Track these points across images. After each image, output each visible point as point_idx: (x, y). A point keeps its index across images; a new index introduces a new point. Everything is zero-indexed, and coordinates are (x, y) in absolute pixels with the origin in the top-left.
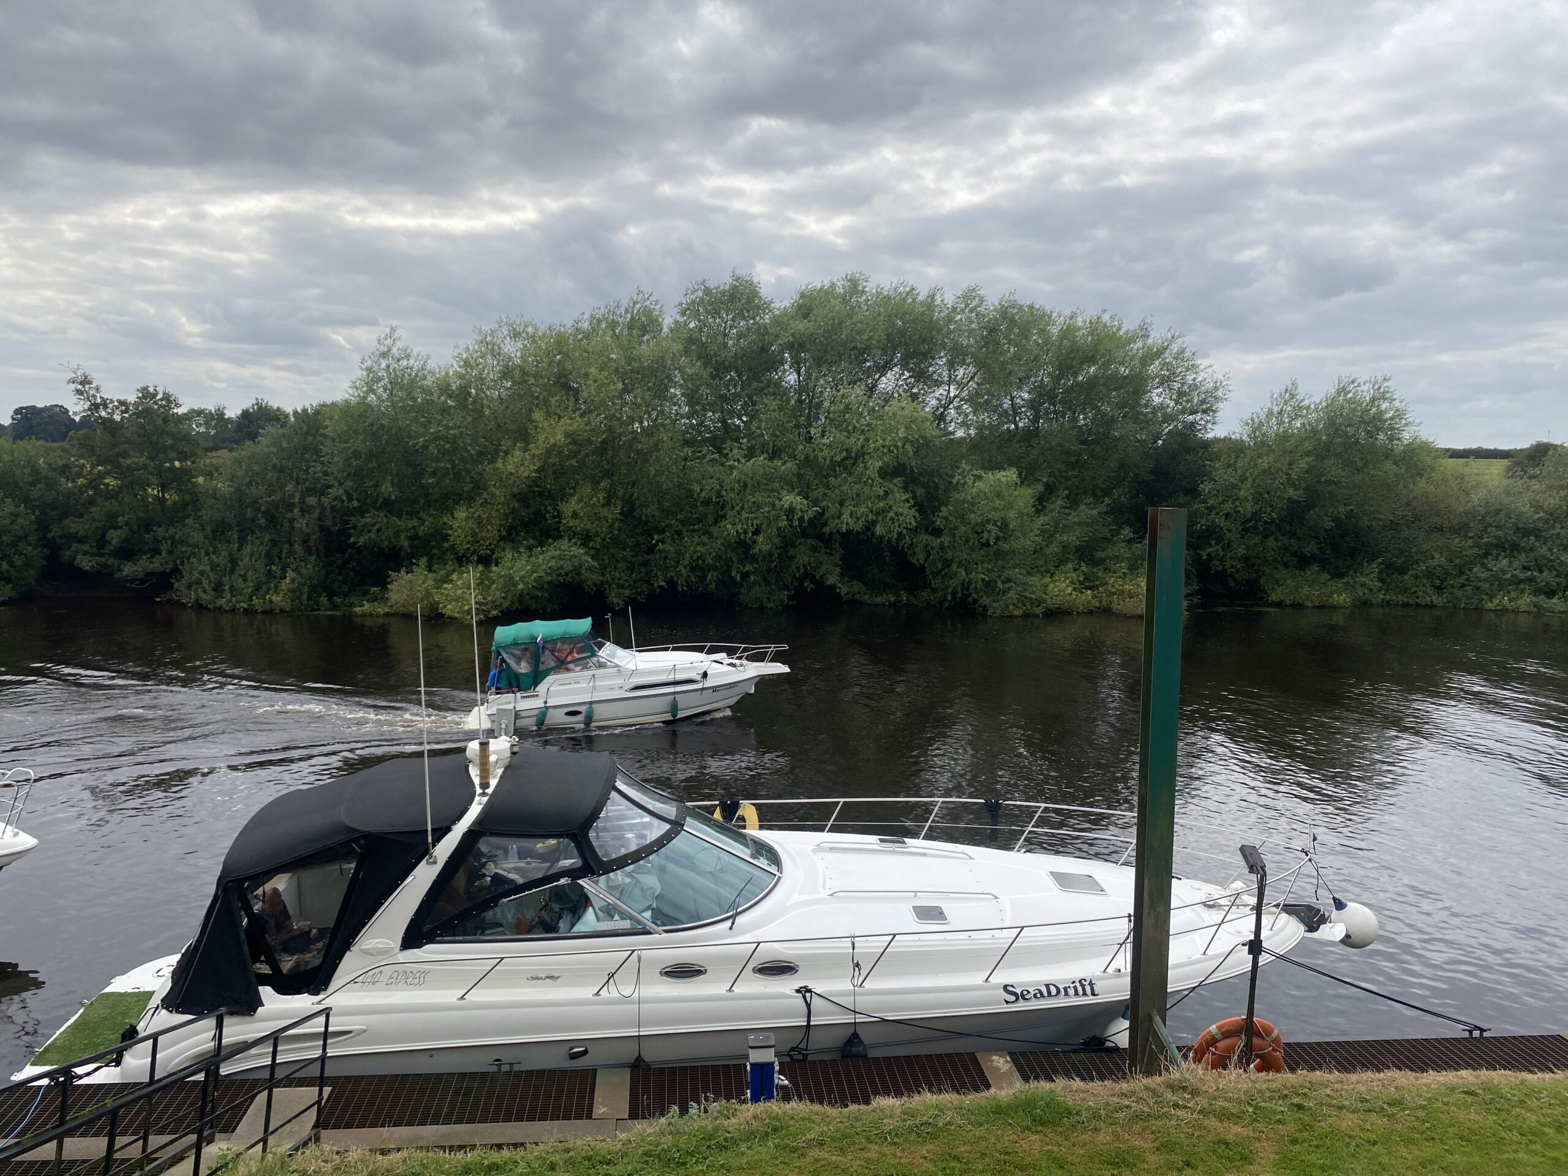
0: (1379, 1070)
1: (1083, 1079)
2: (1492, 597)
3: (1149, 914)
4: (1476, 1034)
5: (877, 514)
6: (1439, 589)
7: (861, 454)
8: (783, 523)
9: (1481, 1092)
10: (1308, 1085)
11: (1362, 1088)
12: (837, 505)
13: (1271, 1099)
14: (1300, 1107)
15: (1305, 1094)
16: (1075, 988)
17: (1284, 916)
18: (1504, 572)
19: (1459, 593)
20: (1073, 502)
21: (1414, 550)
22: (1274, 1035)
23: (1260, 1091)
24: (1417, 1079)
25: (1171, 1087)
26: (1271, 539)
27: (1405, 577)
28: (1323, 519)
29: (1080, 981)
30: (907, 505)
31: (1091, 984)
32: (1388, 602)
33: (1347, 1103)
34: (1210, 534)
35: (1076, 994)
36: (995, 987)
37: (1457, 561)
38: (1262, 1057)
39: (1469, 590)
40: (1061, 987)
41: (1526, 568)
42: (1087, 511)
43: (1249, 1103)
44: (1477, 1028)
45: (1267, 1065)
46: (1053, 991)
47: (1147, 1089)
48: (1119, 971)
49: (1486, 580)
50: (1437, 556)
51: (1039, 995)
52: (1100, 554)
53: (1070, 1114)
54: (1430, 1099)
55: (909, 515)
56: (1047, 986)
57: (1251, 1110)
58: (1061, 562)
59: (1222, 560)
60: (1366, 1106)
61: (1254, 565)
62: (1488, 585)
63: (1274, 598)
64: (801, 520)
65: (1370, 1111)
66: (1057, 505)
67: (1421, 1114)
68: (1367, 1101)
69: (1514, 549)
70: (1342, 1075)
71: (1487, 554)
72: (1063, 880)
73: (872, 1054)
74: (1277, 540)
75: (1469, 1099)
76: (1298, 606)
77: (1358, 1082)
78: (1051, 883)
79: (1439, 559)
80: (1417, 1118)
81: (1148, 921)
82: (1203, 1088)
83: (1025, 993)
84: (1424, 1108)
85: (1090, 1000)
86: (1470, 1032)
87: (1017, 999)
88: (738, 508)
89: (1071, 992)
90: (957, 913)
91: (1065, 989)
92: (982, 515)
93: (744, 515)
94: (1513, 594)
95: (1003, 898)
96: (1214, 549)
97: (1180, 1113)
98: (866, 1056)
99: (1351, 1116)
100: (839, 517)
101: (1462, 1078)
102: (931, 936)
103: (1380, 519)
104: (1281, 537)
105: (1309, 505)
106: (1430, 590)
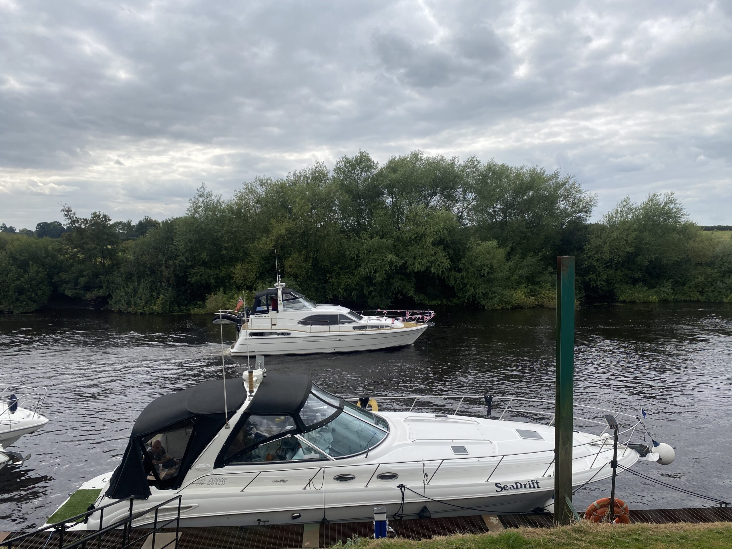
0: (675, 522)
1: (532, 527)
2: (727, 296)
3: (562, 448)
4: (724, 506)
5: (432, 263)
6: (701, 293)
7: (423, 235)
8: (387, 268)
9: (724, 532)
10: (641, 529)
11: (667, 531)
12: (412, 259)
13: (623, 536)
14: (637, 540)
15: (639, 534)
16: (529, 484)
17: (629, 450)
19: (711, 295)
20: (524, 256)
21: (689, 275)
22: (625, 506)
23: (618, 533)
24: (694, 526)
25: (575, 531)
26: (619, 271)
27: (685, 287)
28: (644, 261)
29: (532, 481)
30: (445, 258)
31: (537, 482)
32: (676, 299)
33: (660, 538)
34: (590, 269)
35: (530, 487)
36: (491, 484)
37: (710, 279)
38: (619, 517)
39: (716, 293)
40: (523, 484)
42: (530, 260)
43: (612, 538)
44: (724, 503)
45: (622, 520)
46: (519, 486)
47: (563, 531)
48: (550, 476)
49: (724, 288)
50: (700, 277)
51: (512, 488)
52: (537, 280)
53: (526, 543)
54: (700, 536)
55: (447, 263)
56: (516, 483)
57: (613, 541)
58: (519, 284)
59: (595, 281)
60: (669, 539)
61: (611, 283)
62: (724, 291)
63: (621, 299)
64: (396, 266)
65: (671, 541)
66: (516, 257)
67: (696, 543)
68: (669, 537)
70: (657, 525)
71: (724, 276)
72: (523, 434)
73: (433, 516)
74: (622, 271)
75: (719, 535)
76: (633, 302)
77: (665, 528)
78: (517, 434)
79: (701, 279)
80: (694, 545)
81: (562, 452)
82: (590, 531)
83: (506, 487)
84: (697, 540)
85: (537, 490)
86: (721, 505)
87: (502, 490)
88: (367, 261)
89: (528, 486)
90: (472, 450)
91: (525, 485)
92: (481, 262)
93: (369, 264)
95: (495, 442)
96: (592, 276)
97: (579, 543)
98: (430, 517)
99: (662, 544)
100: (413, 265)
101: (716, 526)
102: (461, 461)
103: (672, 260)
104: (624, 270)
105: (637, 255)
106: (697, 294)
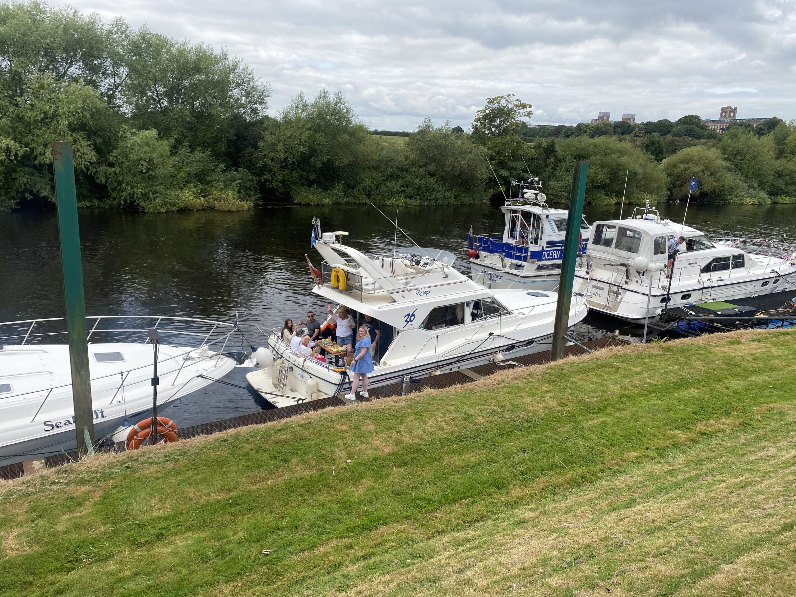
2: (389, 200)
3: (76, 376)
6: (368, 196)
18: (394, 188)
19: (376, 198)
20: (192, 149)
21: (358, 178)
22: (170, 424)
26: (294, 172)
27: (355, 190)
28: (317, 162)
31: (102, 412)
32: (348, 202)
34: (265, 168)
36: (39, 424)
37: (375, 183)
38: (166, 436)
39: (380, 196)
41: (402, 186)
44: (300, 399)
48: (120, 402)
49: (386, 192)
50: (367, 180)
52: (209, 179)
55: (91, 155)
58: (187, 182)
59: (271, 182)
61: (287, 184)
62: (387, 194)
63: (296, 201)
66: (183, 151)
69: (398, 177)
71: (387, 179)
74: (297, 172)
76: (308, 205)
79: (368, 182)
81: (76, 380)
83: (58, 424)
85: (101, 420)
86: (298, 401)
87: (53, 428)
92: (137, 155)
94: (397, 198)
96: (268, 176)
103: (343, 163)
104: (299, 171)
105: (311, 155)
106: (365, 197)
